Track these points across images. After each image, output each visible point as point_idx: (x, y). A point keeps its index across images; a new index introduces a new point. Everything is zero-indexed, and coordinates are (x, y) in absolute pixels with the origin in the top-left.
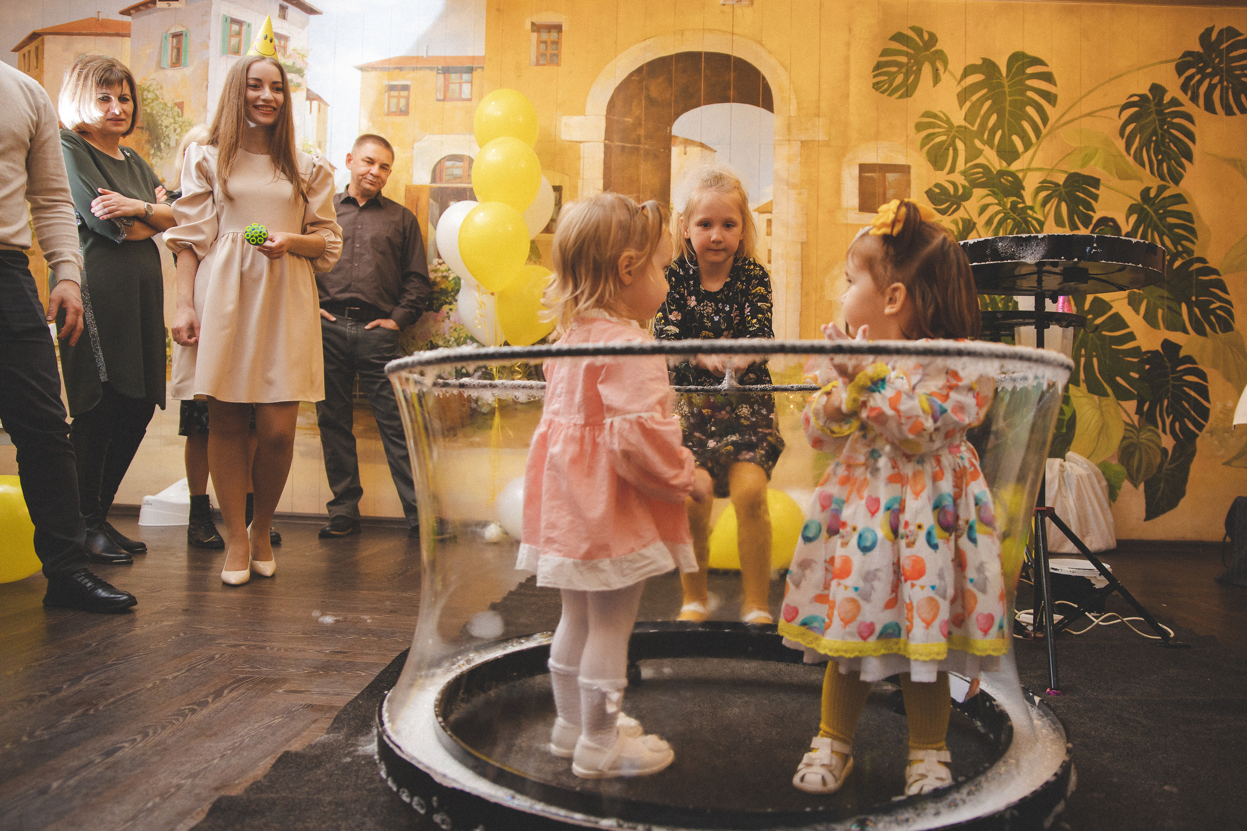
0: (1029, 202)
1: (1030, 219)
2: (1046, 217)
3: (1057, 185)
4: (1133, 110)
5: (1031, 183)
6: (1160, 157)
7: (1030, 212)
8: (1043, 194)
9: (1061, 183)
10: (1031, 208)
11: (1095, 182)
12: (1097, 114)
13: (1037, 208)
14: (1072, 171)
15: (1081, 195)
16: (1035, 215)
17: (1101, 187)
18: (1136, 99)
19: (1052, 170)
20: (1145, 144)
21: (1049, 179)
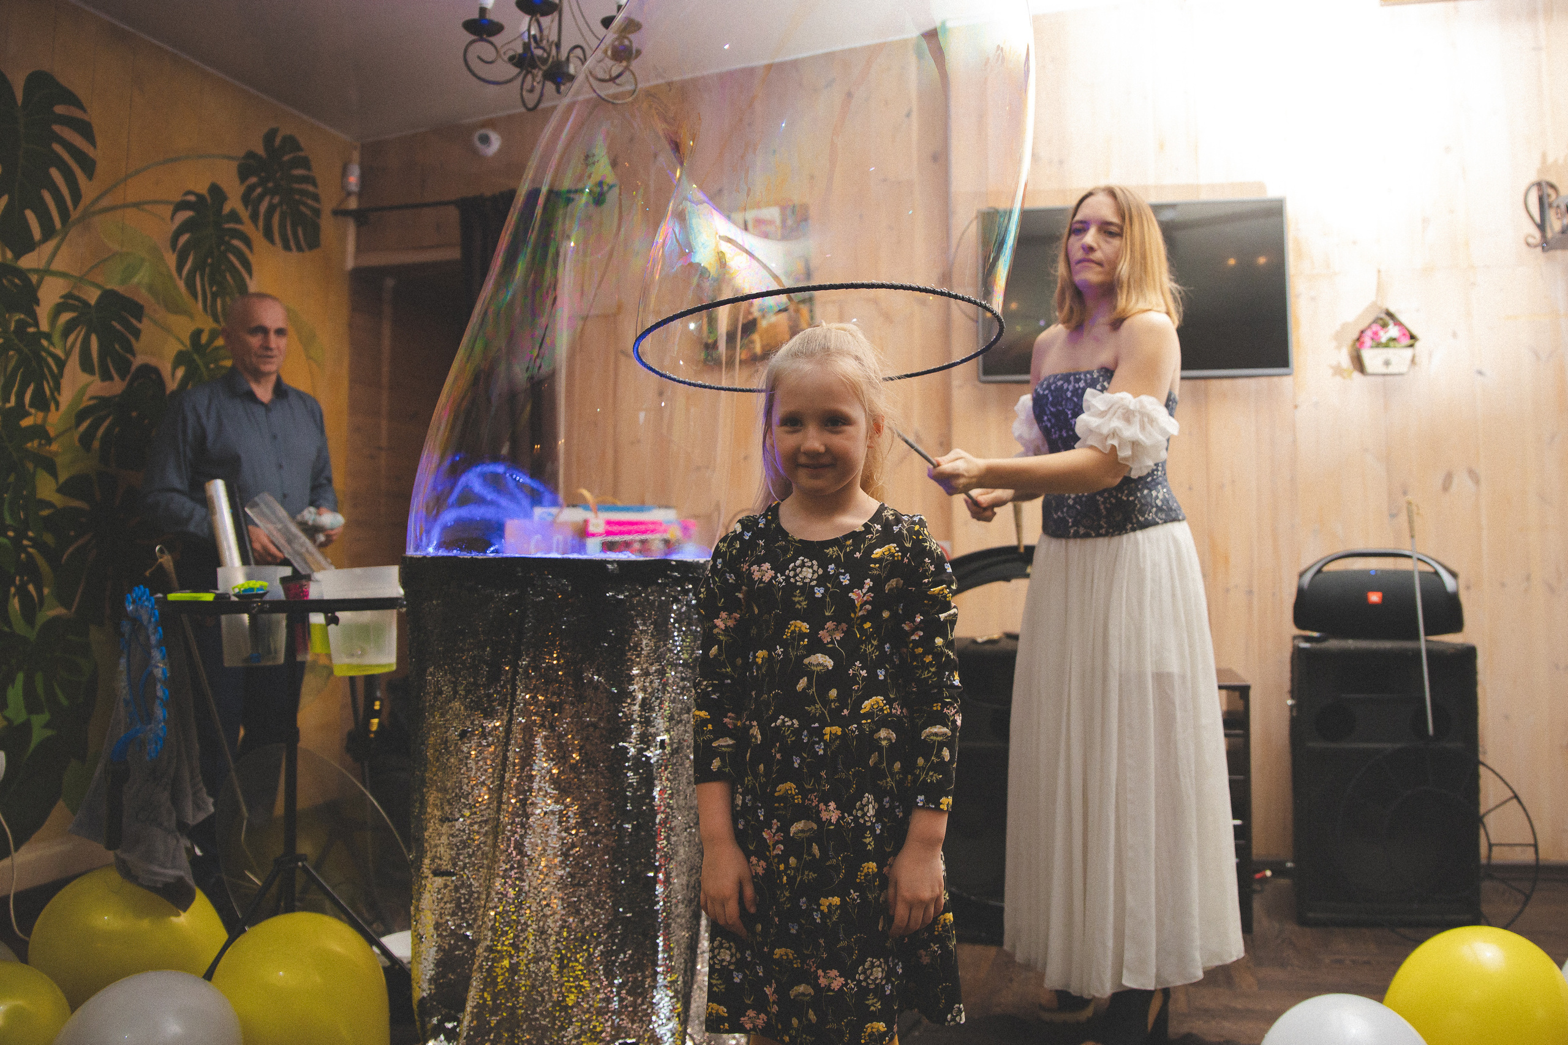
0: (44, 327)
1: (44, 354)
2: (68, 354)
3: (86, 304)
4: (188, 214)
5: (50, 293)
6: (214, 289)
7: (45, 343)
8: (66, 317)
9: (93, 302)
10: (48, 336)
11: (137, 310)
12: (146, 207)
13: (56, 338)
14: (109, 287)
15: (118, 327)
16: (52, 349)
17: (145, 320)
18: (192, 198)
19: (81, 279)
20: (199, 267)
21: (76, 293)
